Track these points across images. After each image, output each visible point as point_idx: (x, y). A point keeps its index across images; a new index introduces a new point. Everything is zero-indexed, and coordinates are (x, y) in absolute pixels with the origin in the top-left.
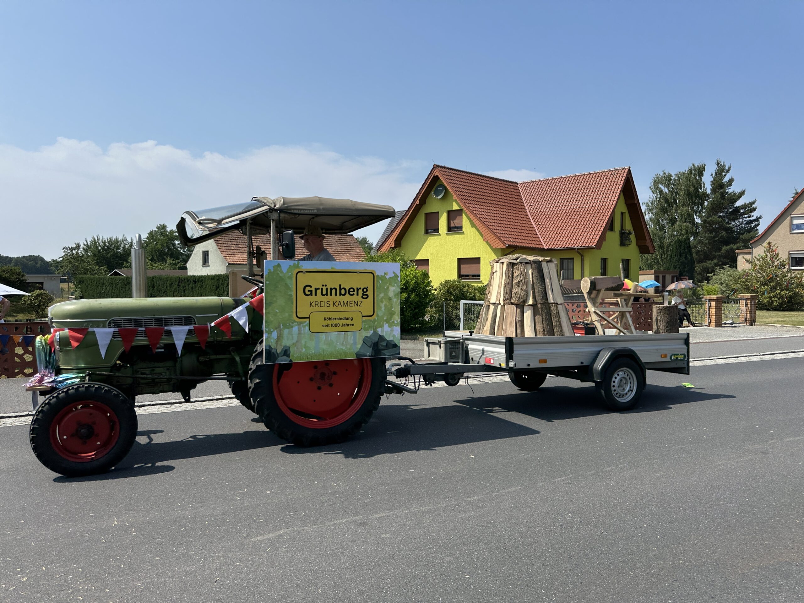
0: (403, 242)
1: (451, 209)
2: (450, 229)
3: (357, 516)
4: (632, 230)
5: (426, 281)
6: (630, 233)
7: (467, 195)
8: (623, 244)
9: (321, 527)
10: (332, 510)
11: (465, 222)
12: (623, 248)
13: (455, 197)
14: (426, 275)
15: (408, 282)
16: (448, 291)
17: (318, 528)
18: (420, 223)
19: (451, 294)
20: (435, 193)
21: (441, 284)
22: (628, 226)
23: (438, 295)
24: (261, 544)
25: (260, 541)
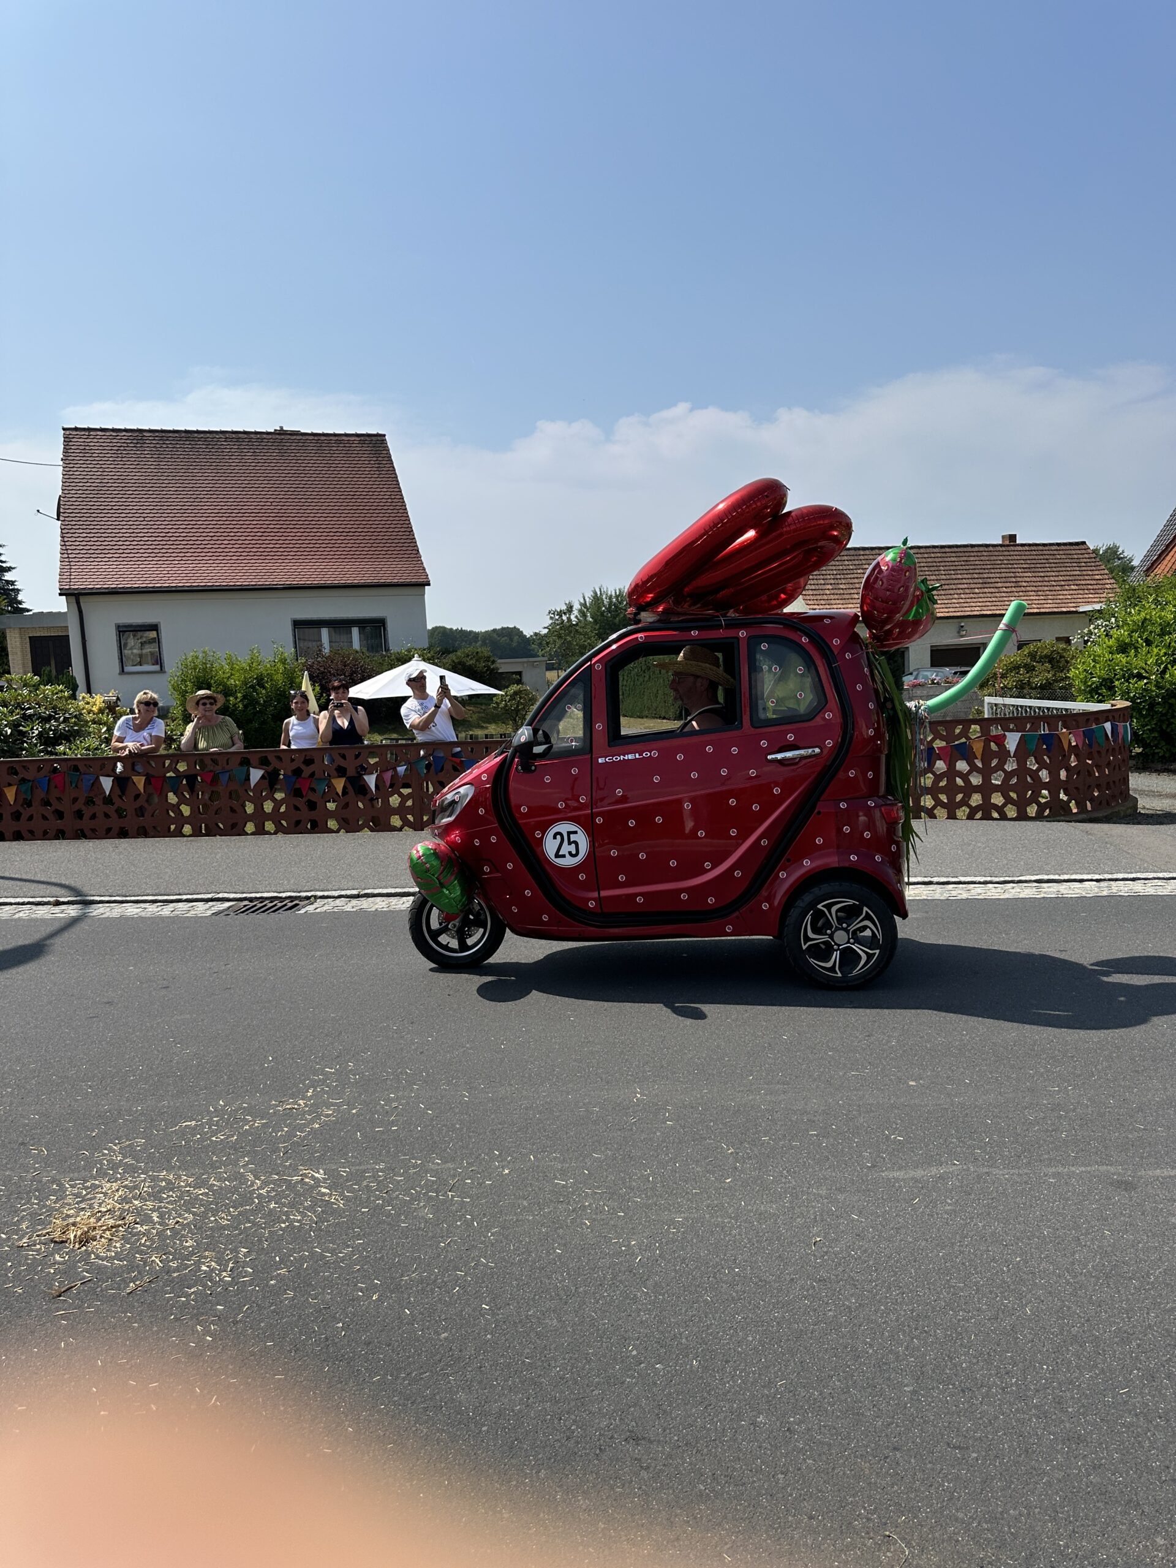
3: (1111, 1165)
9: (1026, 1174)
10: (1053, 1143)
17: (1020, 1175)
24: (900, 1187)
25: (897, 1180)
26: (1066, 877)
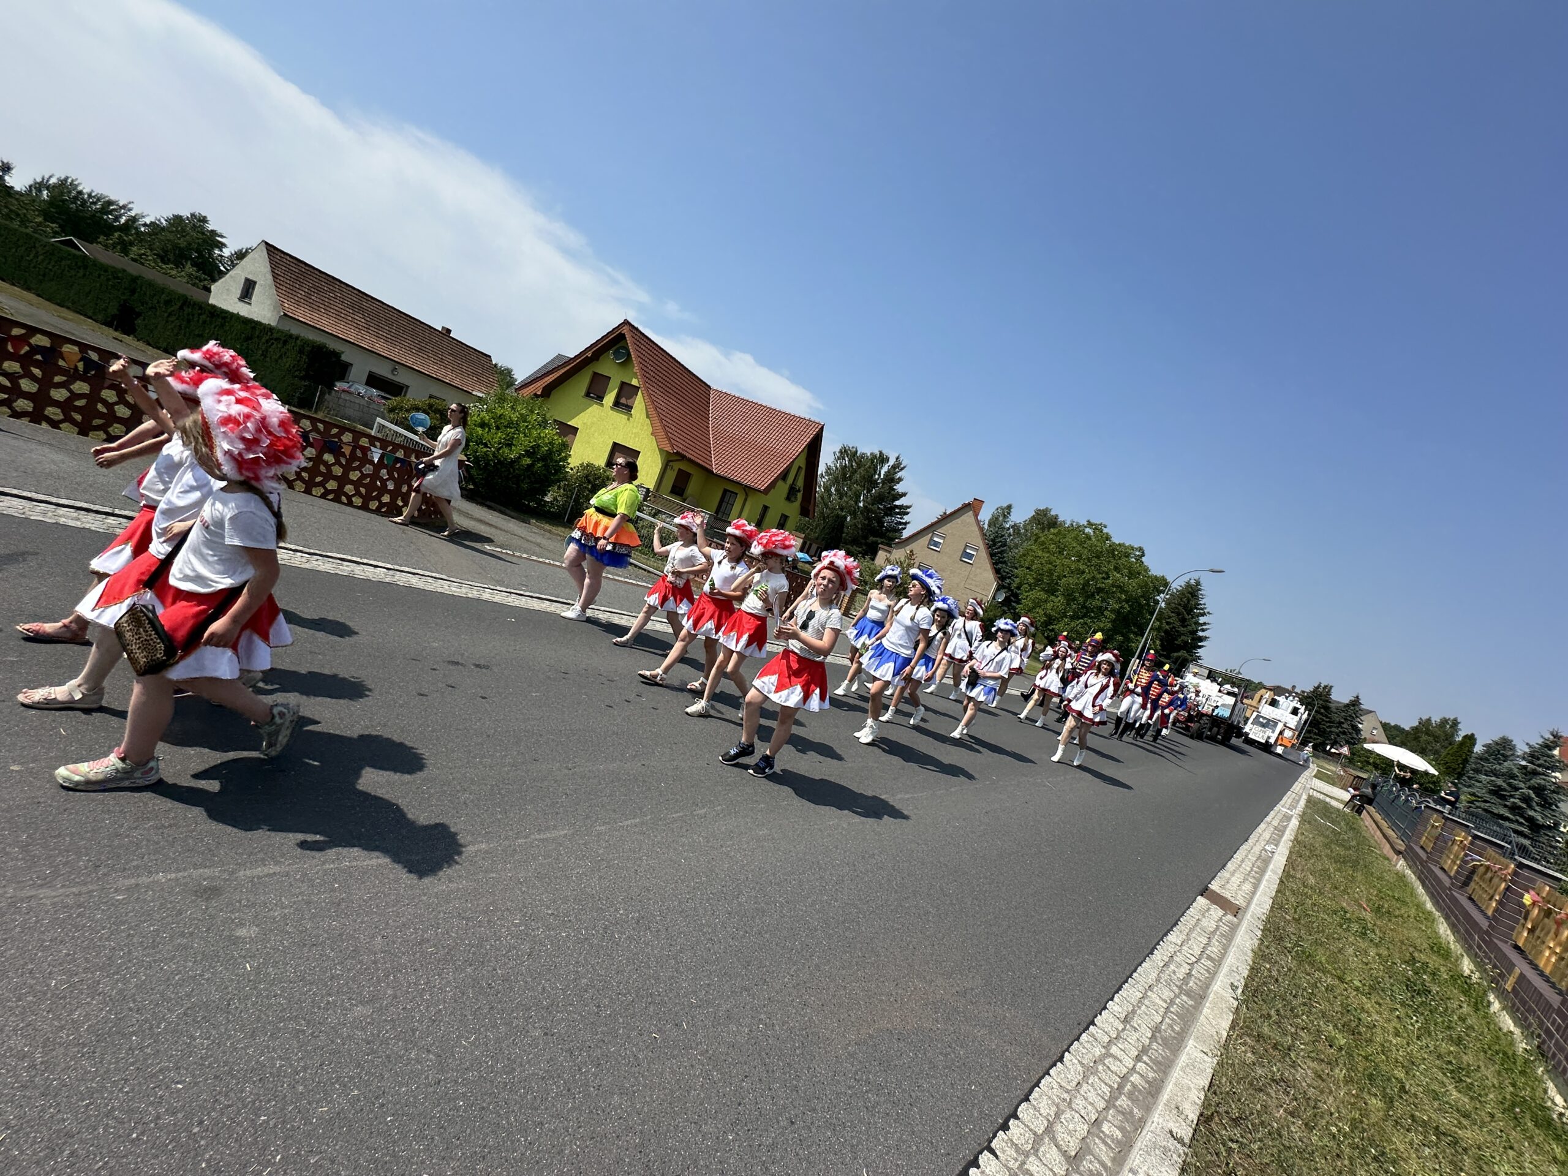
0: (554, 395)
1: (627, 381)
2: (617, 404)
4: (802, 489)
5: (563, 455)
6: (799, 491)
7: (652, 373)
8: (788, 499)
9: (90, 892)
11: (639, 403)
12: (787, 503)
13: (636, 369)
14: (566, 447)
15: (539, 446)
16: (587, 476)
18: (583, 382)
19: (589, 482)
20: (614, 353)
21: (582, 465)
22: (800, 483)
23: (572, 476)
26: (365, 561)
